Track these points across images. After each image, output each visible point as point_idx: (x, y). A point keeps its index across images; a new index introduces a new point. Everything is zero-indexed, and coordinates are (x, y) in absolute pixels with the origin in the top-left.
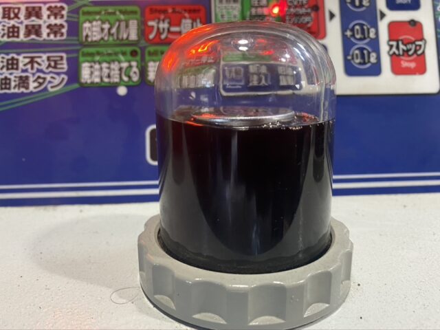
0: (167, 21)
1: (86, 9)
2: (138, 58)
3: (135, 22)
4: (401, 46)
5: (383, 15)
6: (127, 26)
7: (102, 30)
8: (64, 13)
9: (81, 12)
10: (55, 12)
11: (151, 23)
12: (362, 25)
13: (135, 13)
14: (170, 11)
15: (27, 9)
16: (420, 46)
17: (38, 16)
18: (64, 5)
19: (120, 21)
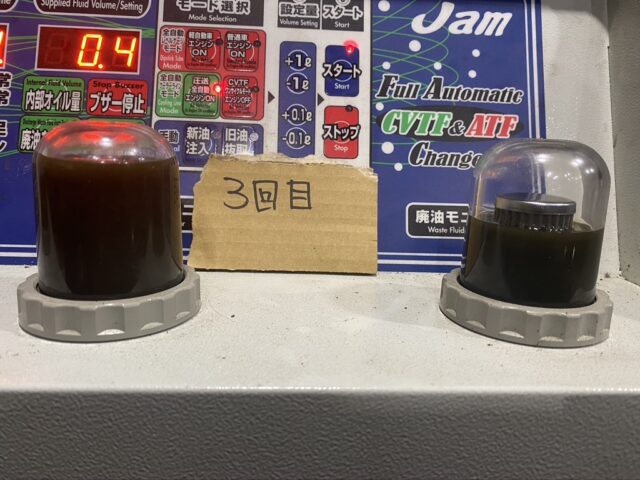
1: (30, 78)
4: (336, 130)
5: (321, 100)
12: (299, 109)
16: (355, 131)
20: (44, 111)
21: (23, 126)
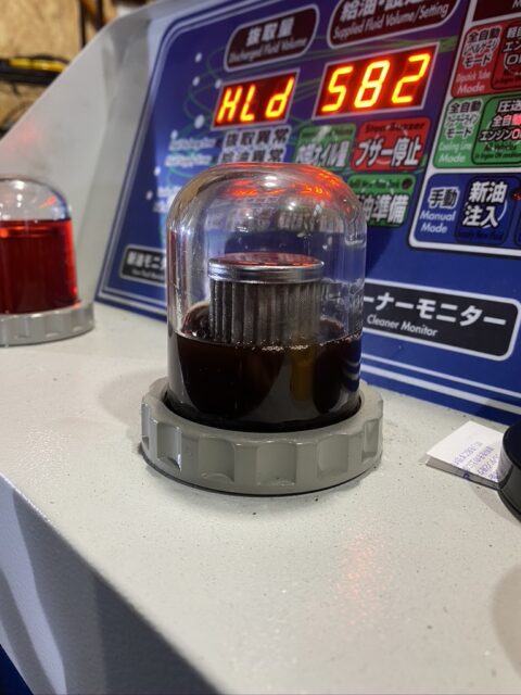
0: (381, 141)
3: (347, 143)
6: (338, 149)
7: (315, 154)
8: (287, 136)
9: (301, 134)
10: (280, 136)
11: (363, 145)
13: (349, 132)
14: (388, 127)
15: (260, 133)
17: (266, 141)
18: (290, 128)
19: (333, 143)
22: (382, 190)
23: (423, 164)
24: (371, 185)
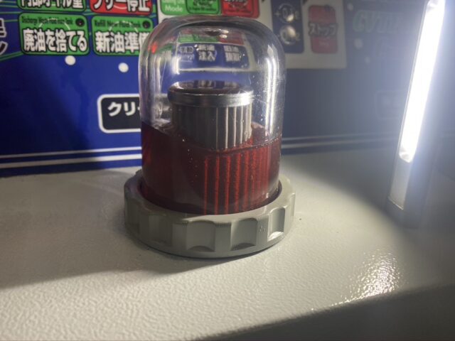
2: (85, 27)
4: (319, 28)
12: (288, 8)
16: (333, 29)
20: (44, 8)
21: (22, 25)
22: (127, 29)
23: (154, 11)
24: (116, 25)
